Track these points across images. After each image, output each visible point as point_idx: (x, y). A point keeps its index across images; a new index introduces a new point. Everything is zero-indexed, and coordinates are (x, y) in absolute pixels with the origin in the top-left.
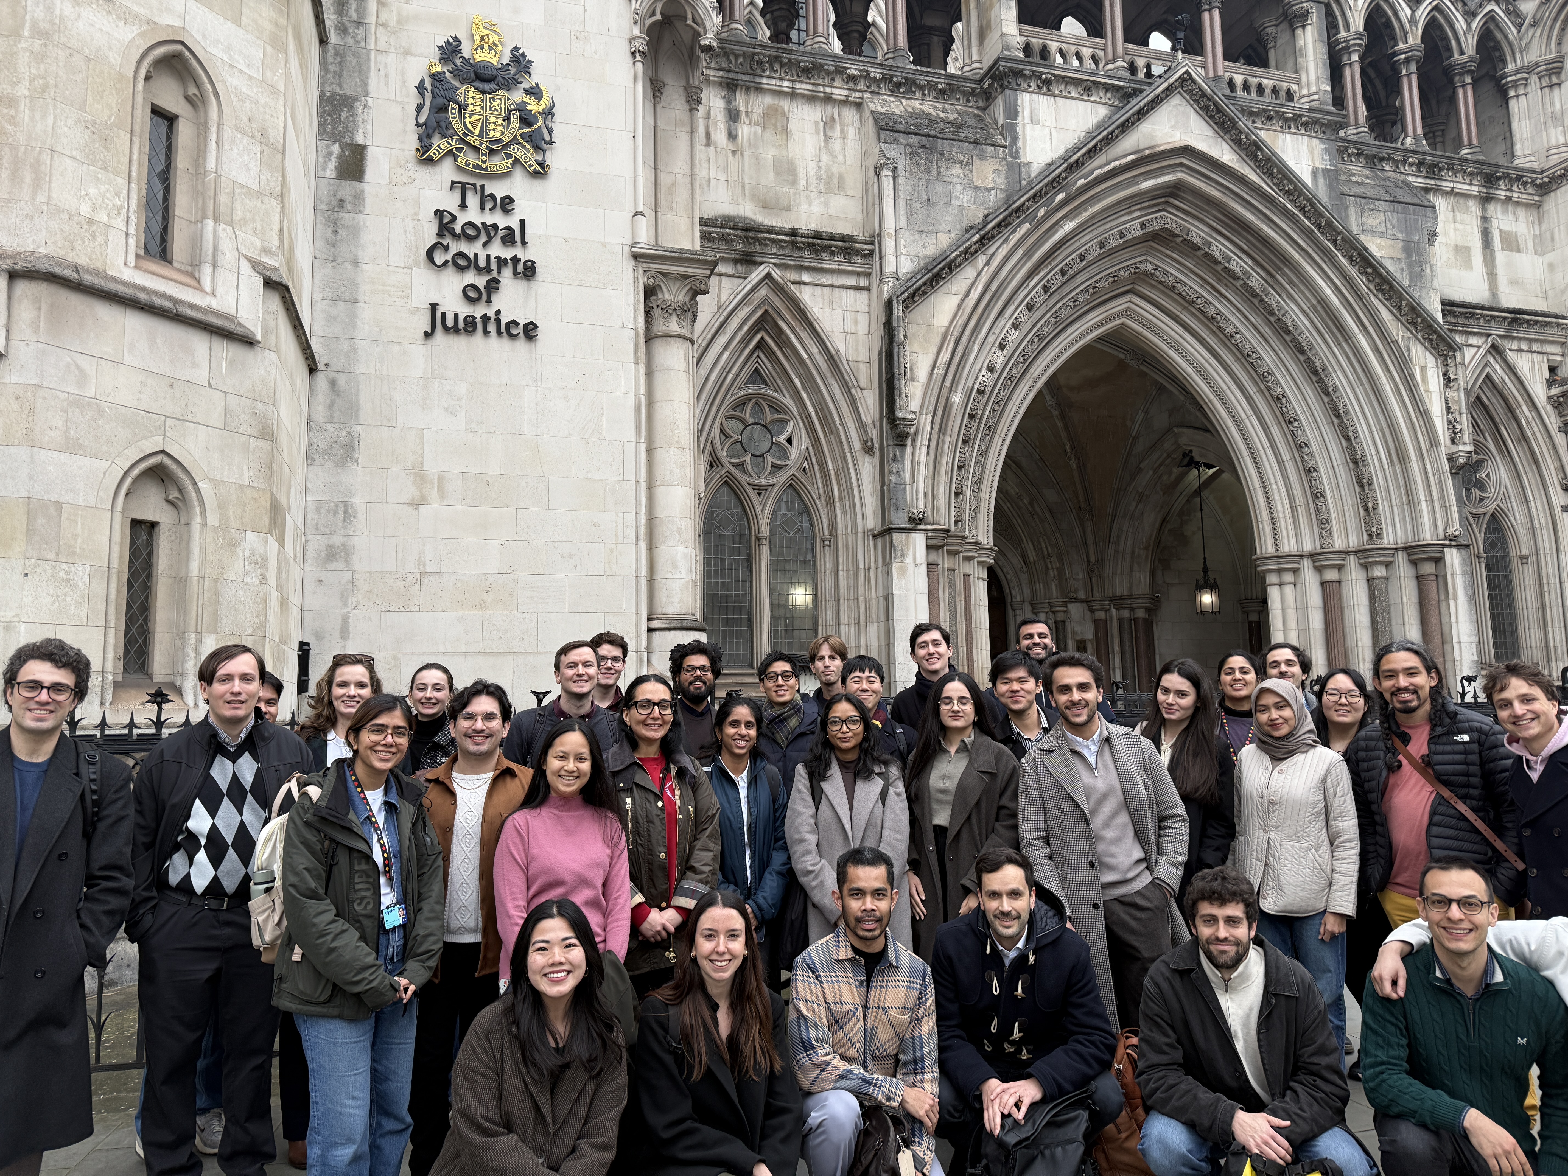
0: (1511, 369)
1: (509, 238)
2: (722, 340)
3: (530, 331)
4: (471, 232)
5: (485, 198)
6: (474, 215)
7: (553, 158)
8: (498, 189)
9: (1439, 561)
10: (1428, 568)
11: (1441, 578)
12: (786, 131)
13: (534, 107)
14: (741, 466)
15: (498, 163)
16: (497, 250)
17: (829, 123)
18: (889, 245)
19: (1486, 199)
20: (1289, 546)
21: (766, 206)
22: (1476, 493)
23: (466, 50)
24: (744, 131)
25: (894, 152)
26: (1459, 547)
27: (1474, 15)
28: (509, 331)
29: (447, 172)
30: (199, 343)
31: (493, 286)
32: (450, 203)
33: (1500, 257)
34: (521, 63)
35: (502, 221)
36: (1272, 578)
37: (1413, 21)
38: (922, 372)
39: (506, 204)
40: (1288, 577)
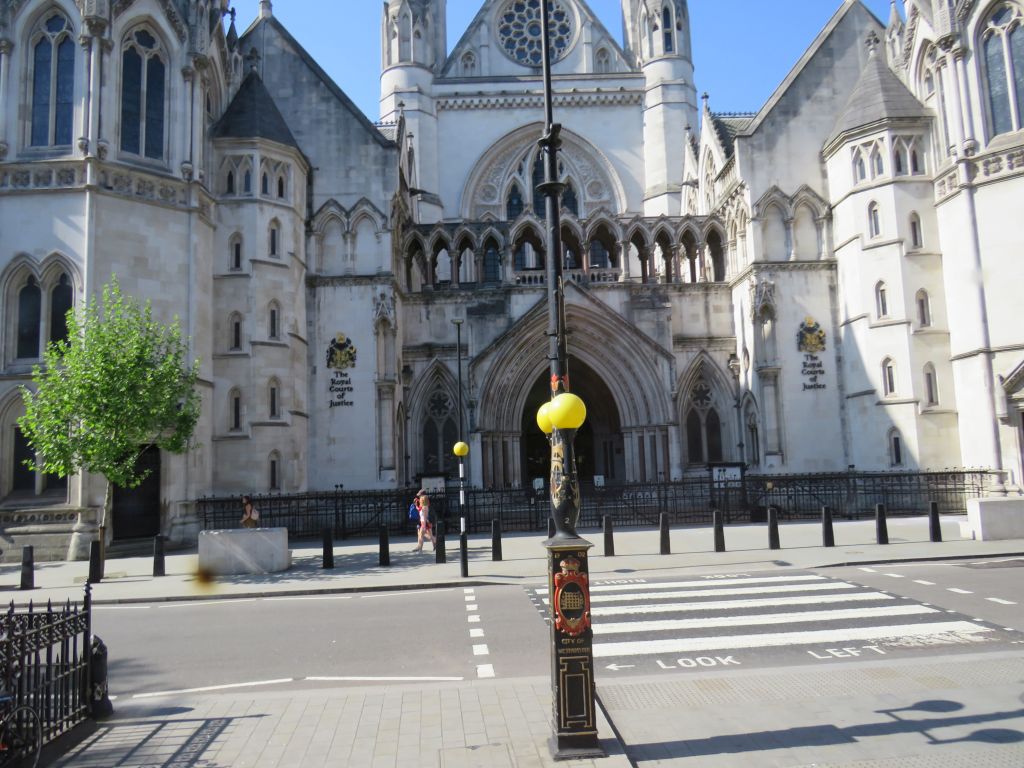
0: (711, 358)
1: (347, 383)
2: (425, 379)
3: (351, 403)
4: (339, 383)
5: (342, 374)
6: (339, 379)
7: (356, 362)
8: (344, 372)
9: (667, 430)
10: (664, 433)
11: (667, 436)
12: (444, 315)
13: (352, 352)
14: (434, 414)
15: (344, 365)
16: (345, 386)
17: (457, 310)
18: (470, 348)
19: (707, 295)
20: (628, 424)
21: (438, 337)
22: (705, 401)
23: (337, 341)
24: (431, 317)
25: (471, 321)
26: (674, 425)
27: (703, 226)
28: (347, 404)
29: (333, 369)
30: (280, 428)
31: (343, 394)
32: (333, 376)
33: (713, 315)
34: (349, 341)
35: (344, 379)
36: (625, 435)
37: (676, 234)
38: (480, 385)
39: (346, 375)
40: (629, 435)
